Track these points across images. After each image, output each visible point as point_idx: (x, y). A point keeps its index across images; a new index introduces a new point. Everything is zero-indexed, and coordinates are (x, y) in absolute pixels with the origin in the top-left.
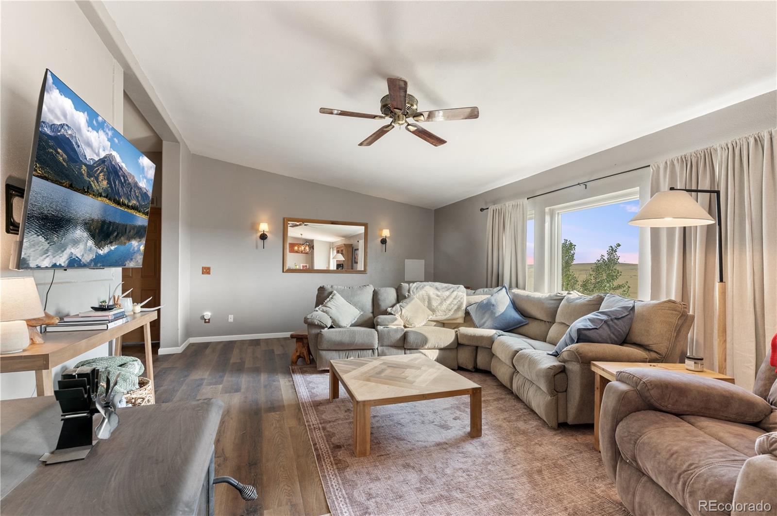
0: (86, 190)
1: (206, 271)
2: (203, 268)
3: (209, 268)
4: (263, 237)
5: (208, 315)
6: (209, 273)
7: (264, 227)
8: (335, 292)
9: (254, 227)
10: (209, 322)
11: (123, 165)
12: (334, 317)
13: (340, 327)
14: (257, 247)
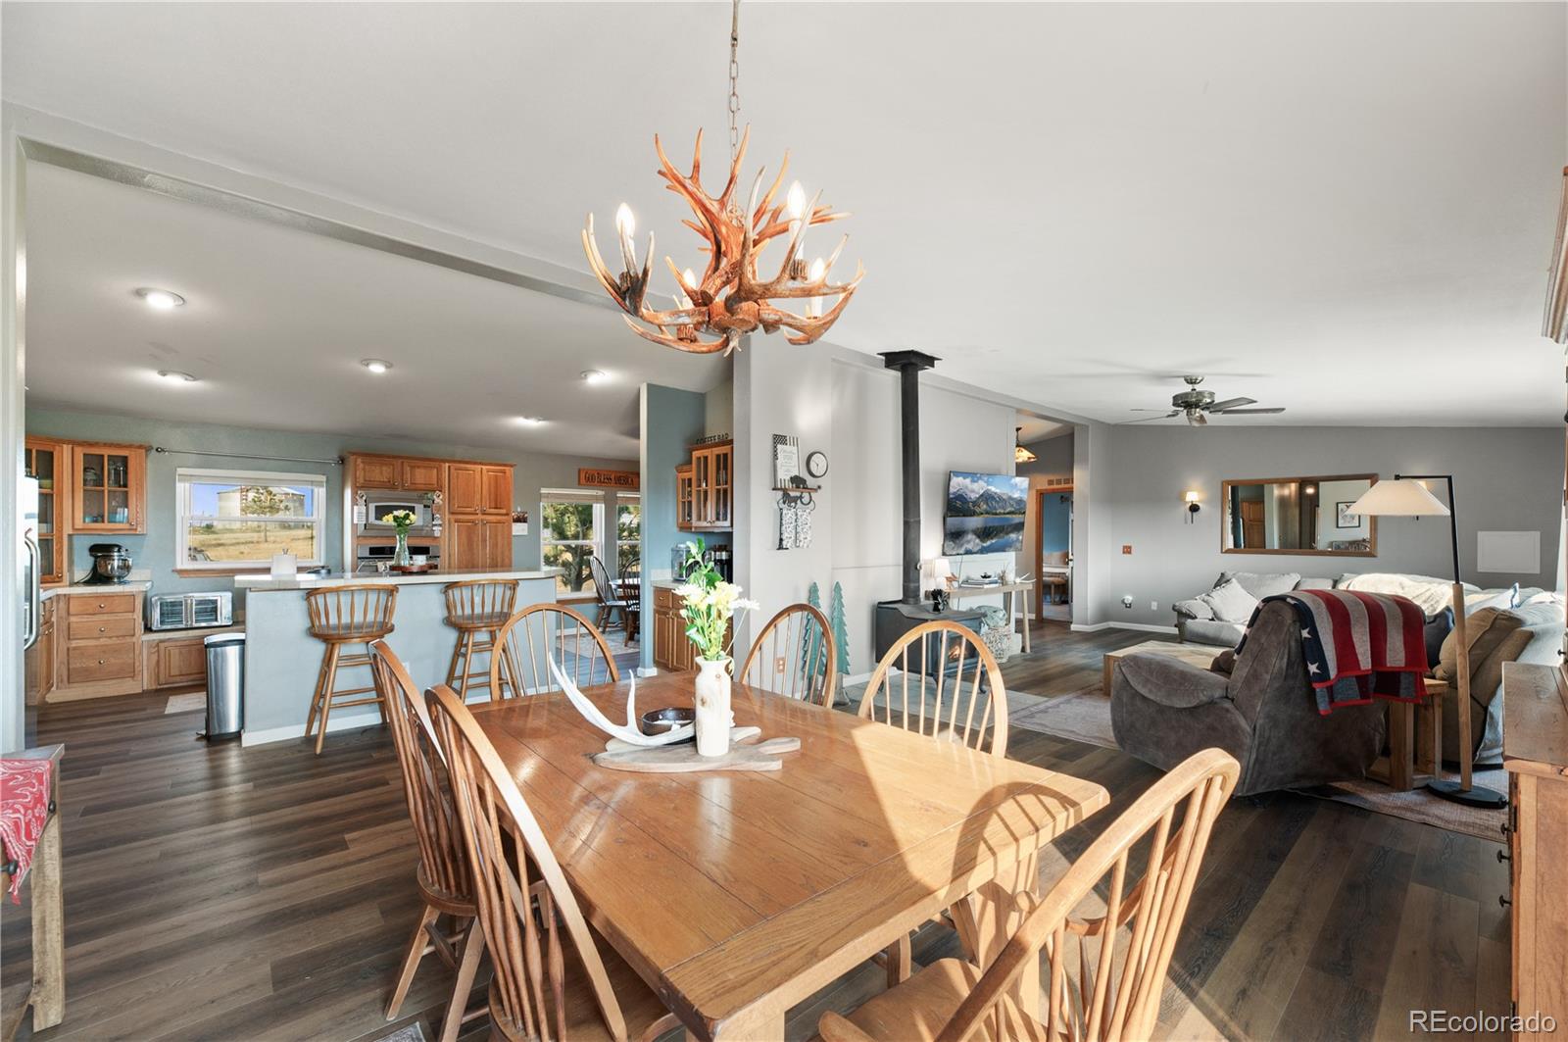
0: (973, 514)
1: (1127, 550)
2: (1124, 547)
3: (1130, 547)
4: (1194, 508)
5: (1129, 599)
6: (1130, 553)
7: (1192, 497)
8: (1234, 580)
9: (1181, 498)
10: (1130, 607)
11: (998, 491)
12: (1215, 608)
13: (1220, 619)
14: (1186, 522)
